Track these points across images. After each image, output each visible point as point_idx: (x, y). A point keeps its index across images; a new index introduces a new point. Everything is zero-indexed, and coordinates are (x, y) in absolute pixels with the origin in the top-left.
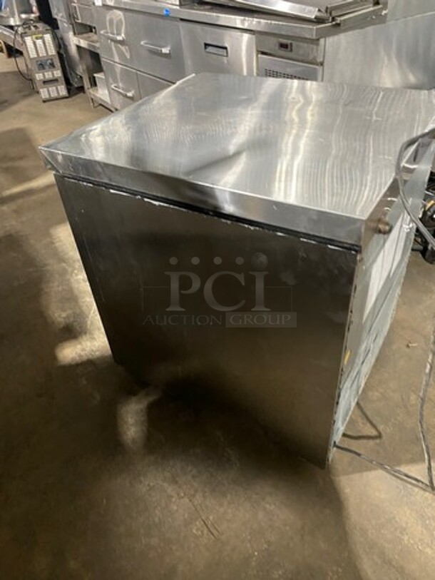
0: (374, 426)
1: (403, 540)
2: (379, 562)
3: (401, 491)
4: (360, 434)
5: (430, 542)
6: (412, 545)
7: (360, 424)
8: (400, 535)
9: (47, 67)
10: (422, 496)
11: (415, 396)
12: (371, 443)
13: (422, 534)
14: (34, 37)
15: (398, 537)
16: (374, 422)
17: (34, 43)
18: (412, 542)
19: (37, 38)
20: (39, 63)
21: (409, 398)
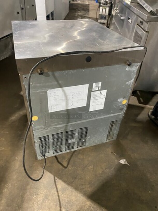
0: (68, 164)
1: (34, 196)
2: (21, 194)
3: (51, 185)
4: (61, 162)
5: (39, 204)
6: (34, 200)
7: (65, 160)
8: (34, 194)
9: (103, 18)
10: (54, 192)
11: (92, 167)
12: (61, 167)
13: (40, 200)
14: (103, 7)
15: (33, 194)
16: (70, 163)
17: (103, 10)
18: (35, 199)
19: (104, 8)
20: (101, 16)
21: (90, 166)
